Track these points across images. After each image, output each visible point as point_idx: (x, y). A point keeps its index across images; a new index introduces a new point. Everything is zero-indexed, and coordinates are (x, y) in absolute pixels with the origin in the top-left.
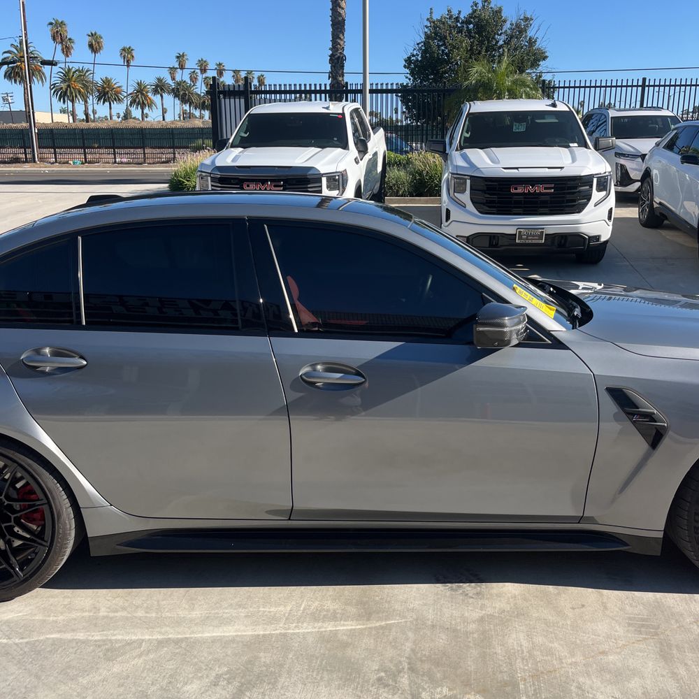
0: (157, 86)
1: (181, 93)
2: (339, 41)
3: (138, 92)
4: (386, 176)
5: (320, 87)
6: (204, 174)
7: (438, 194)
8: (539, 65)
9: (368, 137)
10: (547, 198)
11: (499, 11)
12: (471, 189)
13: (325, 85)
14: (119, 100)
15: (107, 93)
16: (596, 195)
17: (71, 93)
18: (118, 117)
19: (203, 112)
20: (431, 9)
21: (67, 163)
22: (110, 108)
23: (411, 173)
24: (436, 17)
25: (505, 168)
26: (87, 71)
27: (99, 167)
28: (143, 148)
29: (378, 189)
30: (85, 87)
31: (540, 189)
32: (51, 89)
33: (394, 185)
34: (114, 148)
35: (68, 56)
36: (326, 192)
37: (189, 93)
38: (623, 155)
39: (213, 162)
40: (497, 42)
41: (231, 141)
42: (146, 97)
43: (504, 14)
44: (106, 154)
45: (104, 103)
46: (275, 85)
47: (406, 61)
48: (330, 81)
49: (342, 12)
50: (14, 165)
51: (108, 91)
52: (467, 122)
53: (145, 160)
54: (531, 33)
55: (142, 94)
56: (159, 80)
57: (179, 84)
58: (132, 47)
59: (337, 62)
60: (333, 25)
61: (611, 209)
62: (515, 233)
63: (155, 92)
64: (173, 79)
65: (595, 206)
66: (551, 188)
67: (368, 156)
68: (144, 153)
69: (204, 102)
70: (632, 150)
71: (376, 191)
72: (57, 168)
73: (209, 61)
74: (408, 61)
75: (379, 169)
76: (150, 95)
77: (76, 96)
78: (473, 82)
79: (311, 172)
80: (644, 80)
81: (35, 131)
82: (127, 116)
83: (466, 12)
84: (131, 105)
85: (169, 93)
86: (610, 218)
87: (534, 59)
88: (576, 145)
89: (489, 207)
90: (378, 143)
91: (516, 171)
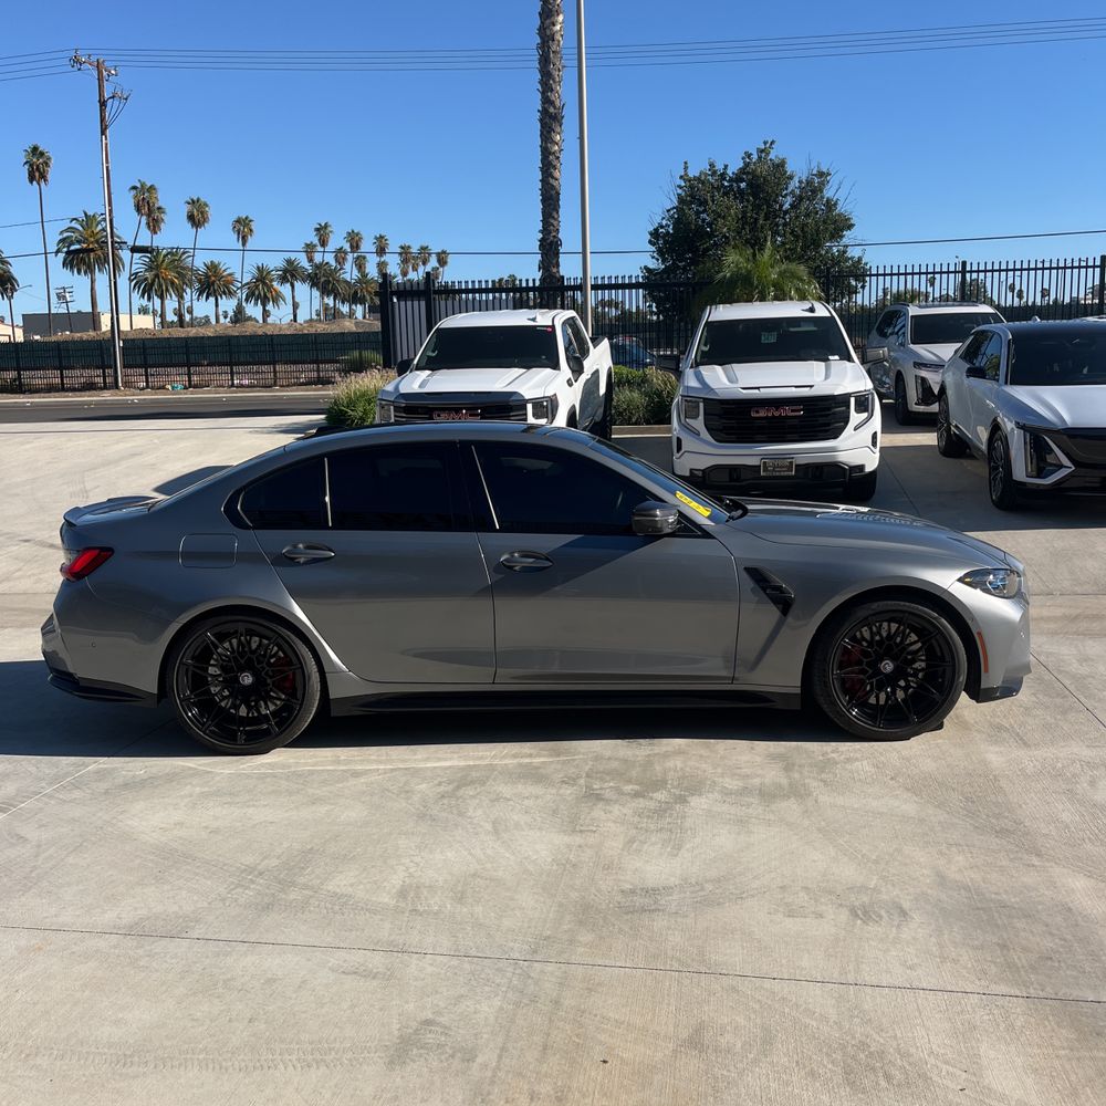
0: (285, 271)
1: (323, 279)
2: (552, 221)
3: (257, 281)
4: (612, 400)
5: (527, 284)
6: (384, 402)
7: (668, 421)
8: (842, 237)
9: (585, 352)
10: (796, 422)
11: (782, 164)
12: (705, 414)
13: (534, 280)
14: (230, 292)
15: (213, 283)
16: (856, 418)
17: (160, 286)
18: (225, 317)
19: (354, 307)
20: (686, 163)
21: (163, 388)
22: (217, 306)
23: (646, 394)
24: (692, 173)
25: (744, 388)
26: (184, 253)
27: (209, 392)
28: (274, 363)
29: (601, 416)
30: (181, 276)
31: (786, 411)
32: (131, 281)
33: (625, 410)
34: (231, 364)
35: (156, 233)
36: (531, 420)
37: (334, 279)
38: (925, 365)
39: (397, 388)
40: (781, 206)
41: (415, 362)
42: (270, 288)
43: (789, 169)
44: (220, 374)
45: (207, 298)
46: (467, 282)
47: (651, 234)
48: (540, 273)
49: (555, 183)
50: (87, 393)
51: (214, 281)
52: (705, 333)
53: (275, 382)
54: (828, 193)
55: (264, 284)
56: (289, 262)
57: (317, 267)
58: (251, 218)
59: (550, 249)
60: (543, 201)
61: (875, 433)
62: (758, 464)
63: (283, 279)
64: (310, 260)
65: (855, 430)
66: (800, 411)
67: (584, 378)
68: (275, 372)
69: (356, 293)
70: (935, 358)
71: (598, 418)
72: (149, 396)
73: (363, 234)
74: (655, 234)
75: (602, 390)
76: (275, 284)
77: (167, 290)
78: (728, 275)
79: (513, 398)
80: (964, 263)
81: (119, 344)
82: (239, 316)
83: (735, 166)
84: (247, 300)
85: (304, 281)
86: (874, 443)
87: (835, 229)
88: (837, 357)
89: (727, 434)
90: (600, 358)
91: (757, 391)
